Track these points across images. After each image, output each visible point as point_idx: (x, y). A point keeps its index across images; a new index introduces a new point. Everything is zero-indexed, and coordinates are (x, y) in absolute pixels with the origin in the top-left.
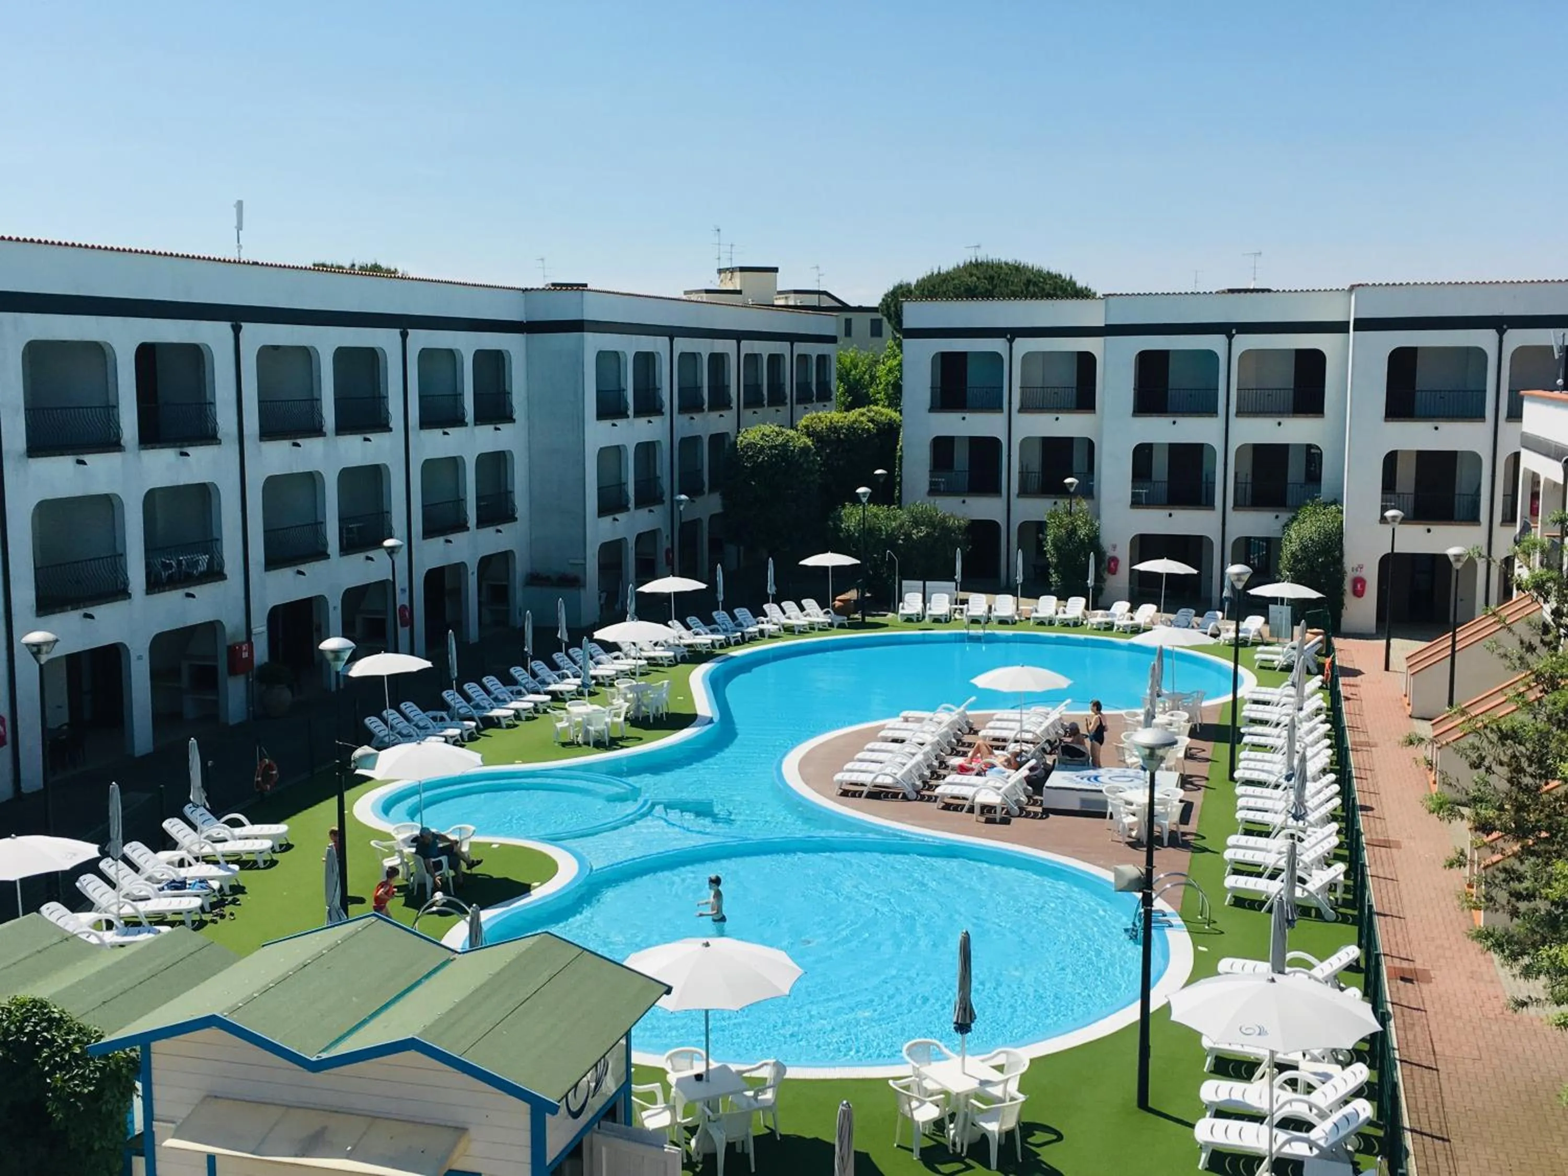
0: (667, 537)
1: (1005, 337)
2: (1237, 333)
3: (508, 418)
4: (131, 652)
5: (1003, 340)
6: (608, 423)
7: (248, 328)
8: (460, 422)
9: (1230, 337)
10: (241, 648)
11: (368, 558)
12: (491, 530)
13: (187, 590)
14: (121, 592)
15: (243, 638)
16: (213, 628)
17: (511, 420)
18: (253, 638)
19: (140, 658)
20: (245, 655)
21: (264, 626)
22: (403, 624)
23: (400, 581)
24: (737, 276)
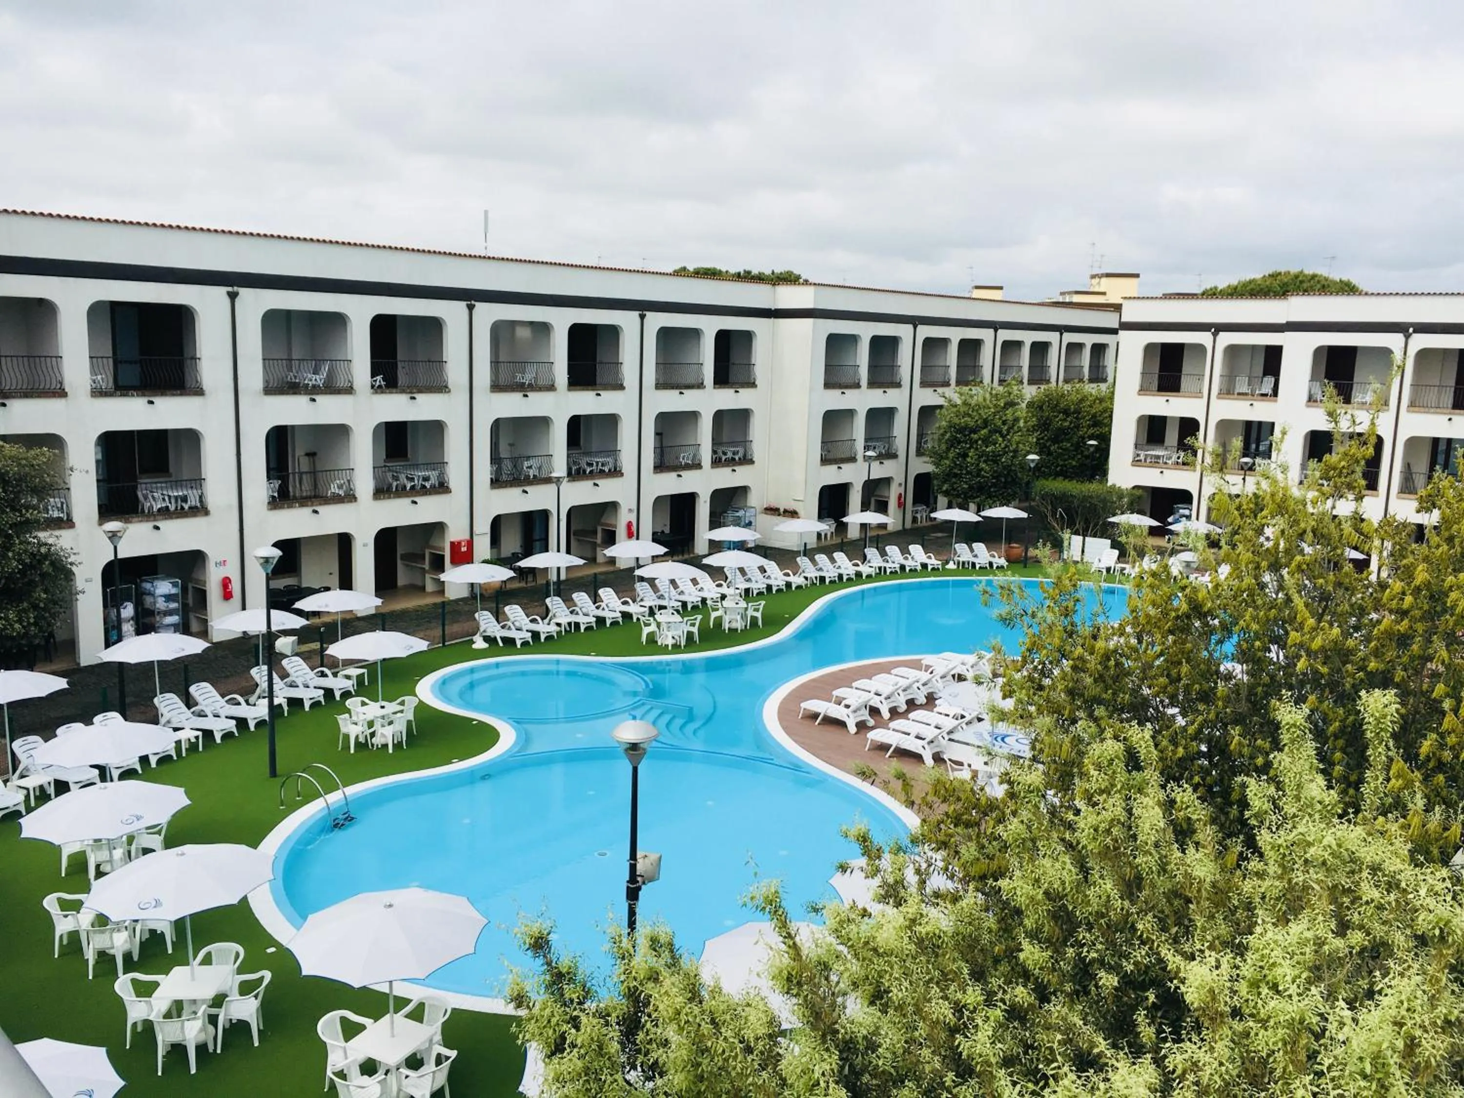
0: (900, 484)
1: (1210, 331)
2: (1414, 332)
3: (750, 385)
4: (357, 539)
5: (1208, 334)
6: (837, 391)
8: (696, 386)
9: (1407, 336)
10: (459, 544)
11: (595, 485)
12: (726, 470)
13: (412, 499)
14: (349, 498)
15: (466, 536)
17: (753, 385)
18: (475, 538)
19: (365, 545)
20: (464, 549)
21: (487, 529)
22: (629, 535)
23: (627, 503)
24: (1104, 280)
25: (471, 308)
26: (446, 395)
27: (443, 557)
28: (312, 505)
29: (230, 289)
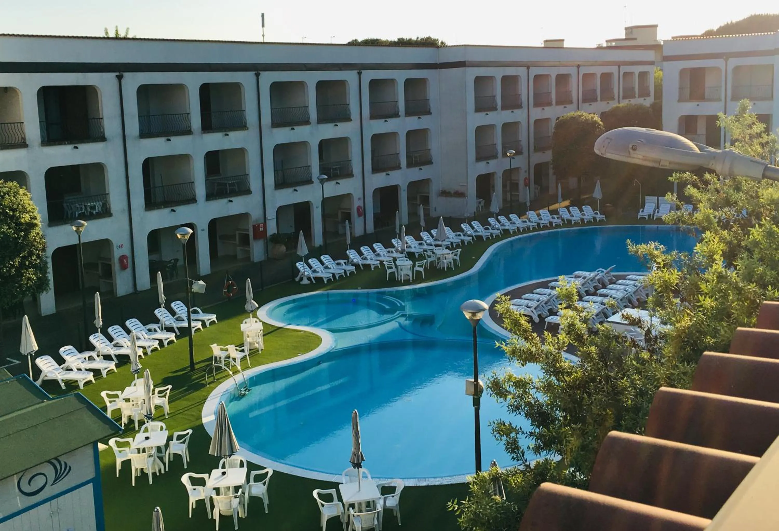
0: (526, 172)
1: (722, 58)
4: (198, 227)
6: (483, 114)
8: (395, 115)
11: (338, 183)
13: (229, 199)
14: (192, 200)
15: (262, 221)
16: (245, 216)
17: (429, 113)
18: (267, 221)
19: (203, 230)
20: (261, 229)
21: (274, 216)
22: (359, 215)
23: (357, 194)
24: (634, 30)
25: (257, 75)
26: (246, 132)
27: (248, 235)
28: (171, 207)
29: (117, 74)
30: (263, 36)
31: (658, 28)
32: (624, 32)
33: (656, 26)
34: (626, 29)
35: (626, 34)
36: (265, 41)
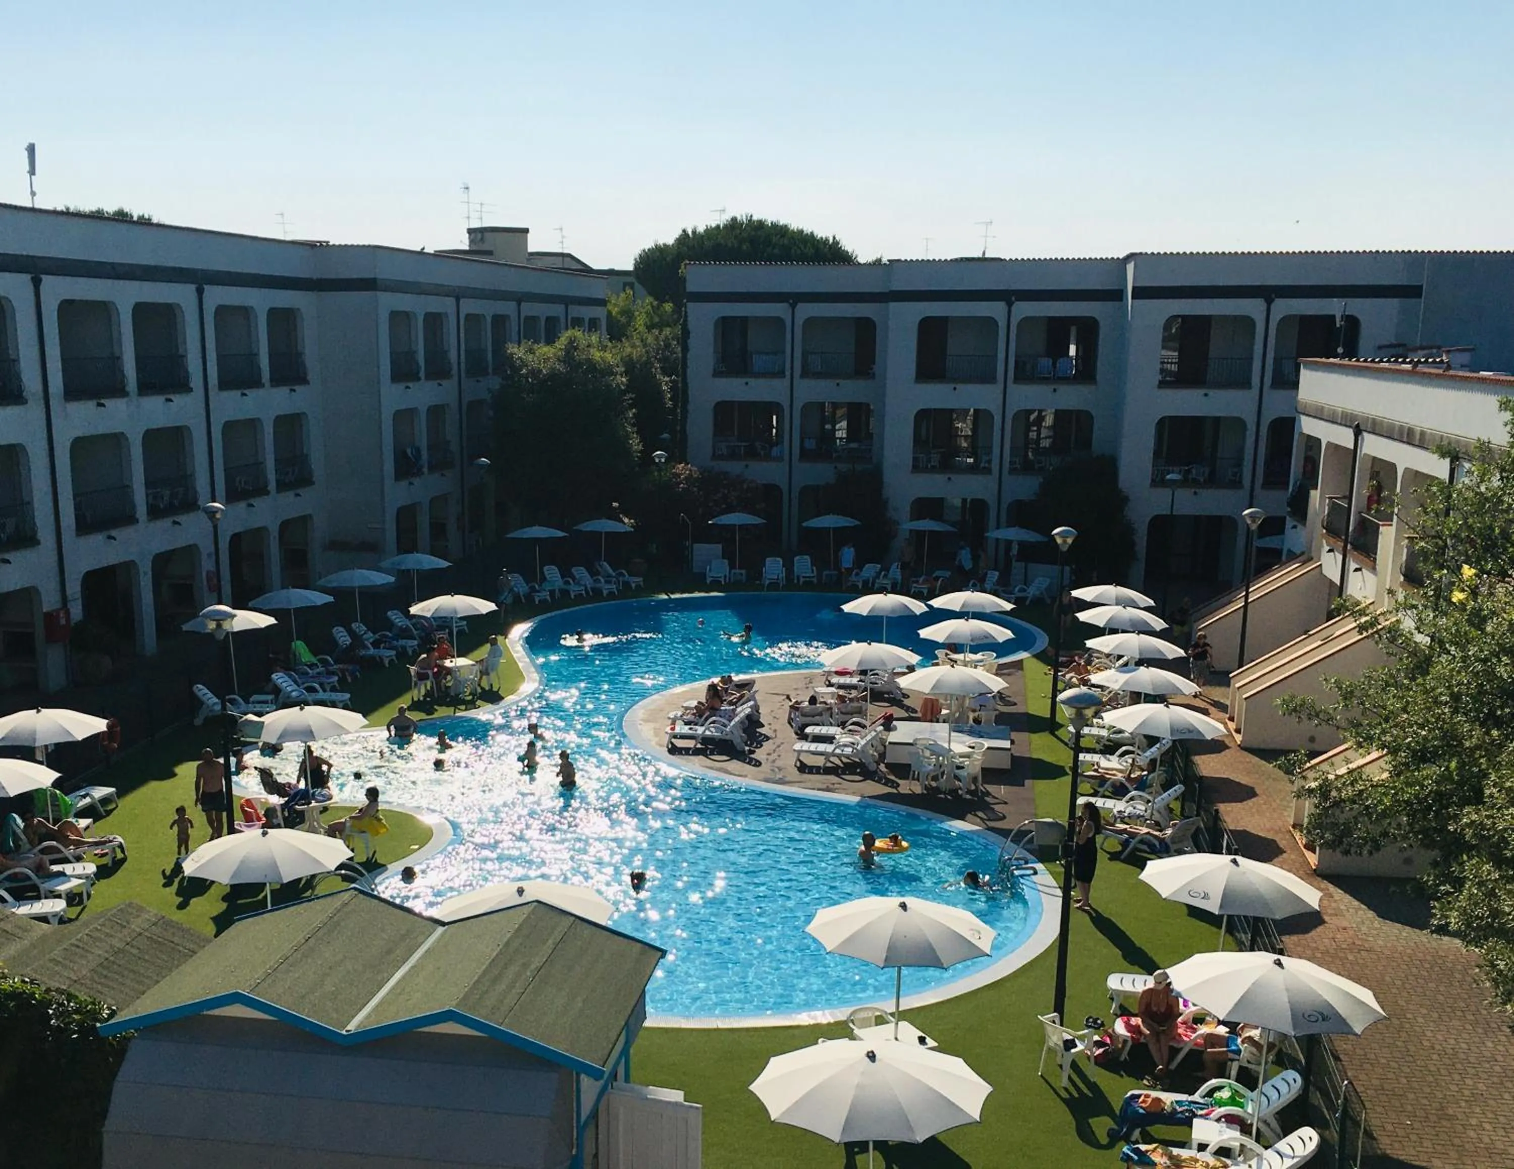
1: (787, 301)
2: (1017, 300)
3: (303, 380)
5: (785, 305)
6: (402, 386)
7: (47, 281)
8: (256, 383)
9: (1010, 304)
10: (58, 615)
11: (175, 523)
12: (291, 494)
13: (3, 556)
15: (59, 604)
17: (305, 381)
20: (62, 622)
22: (210, 589)
23: (206, 546)
24: (488, 235)
25: (37, 283)
30: (33, 194)
31: (529, 235)
32: (466, 238)
33: (526, 231)
34: (470, 231)
35: (472, 242)
36: (37, 206)
